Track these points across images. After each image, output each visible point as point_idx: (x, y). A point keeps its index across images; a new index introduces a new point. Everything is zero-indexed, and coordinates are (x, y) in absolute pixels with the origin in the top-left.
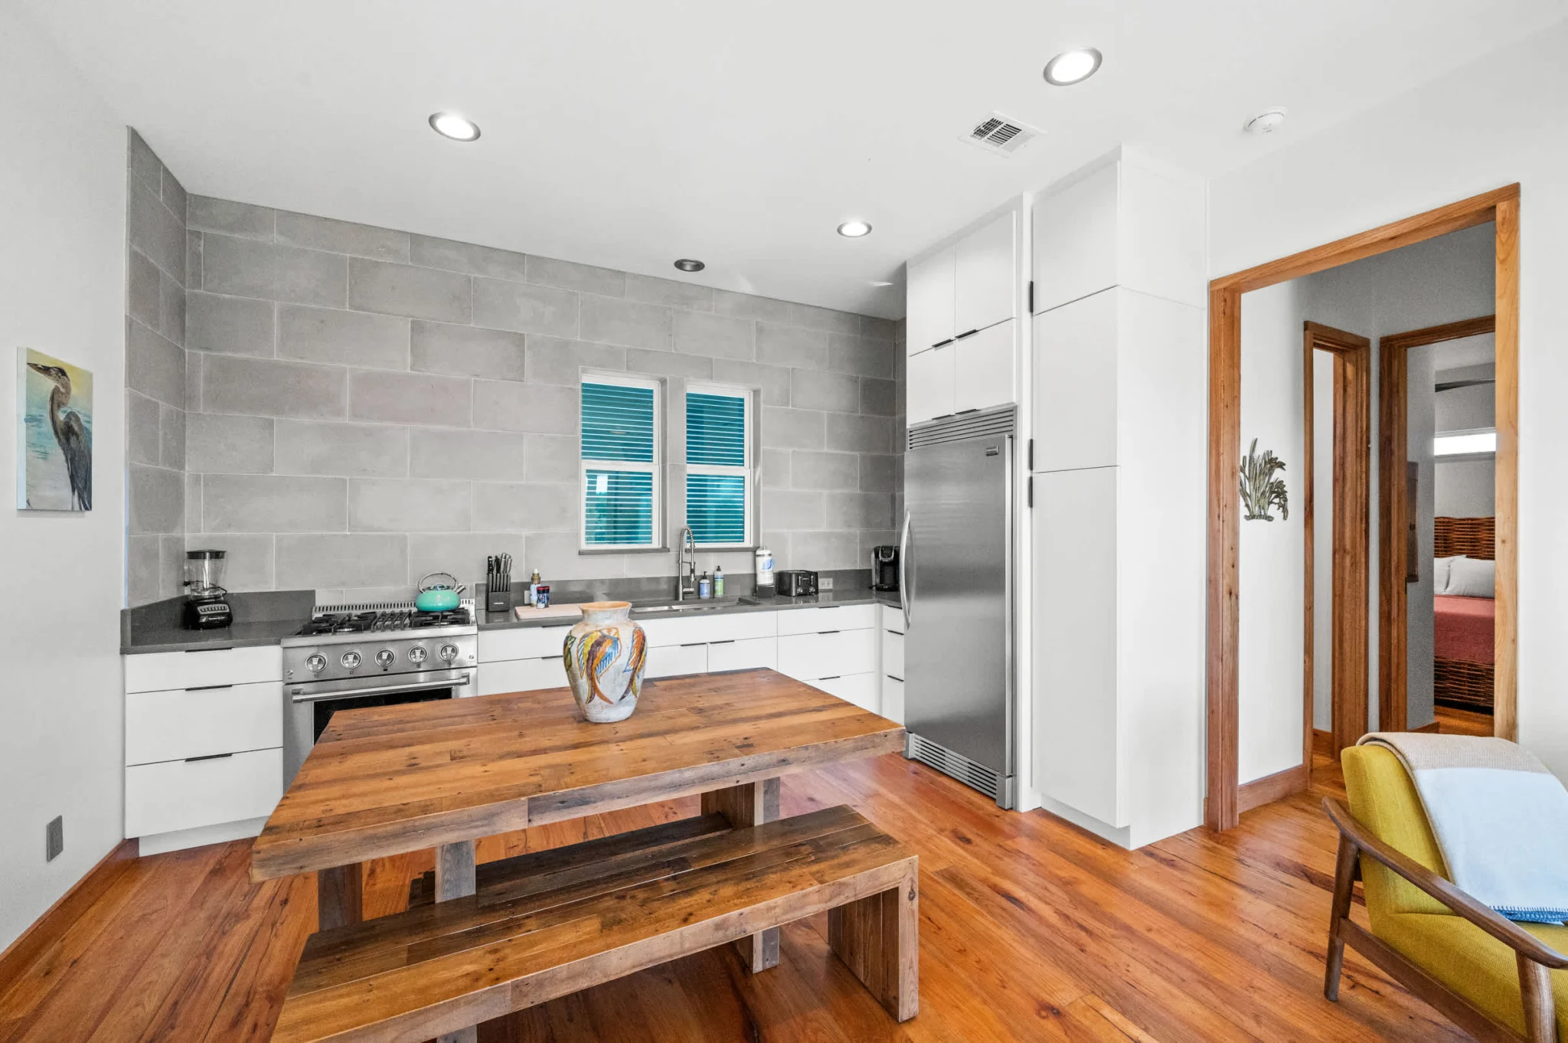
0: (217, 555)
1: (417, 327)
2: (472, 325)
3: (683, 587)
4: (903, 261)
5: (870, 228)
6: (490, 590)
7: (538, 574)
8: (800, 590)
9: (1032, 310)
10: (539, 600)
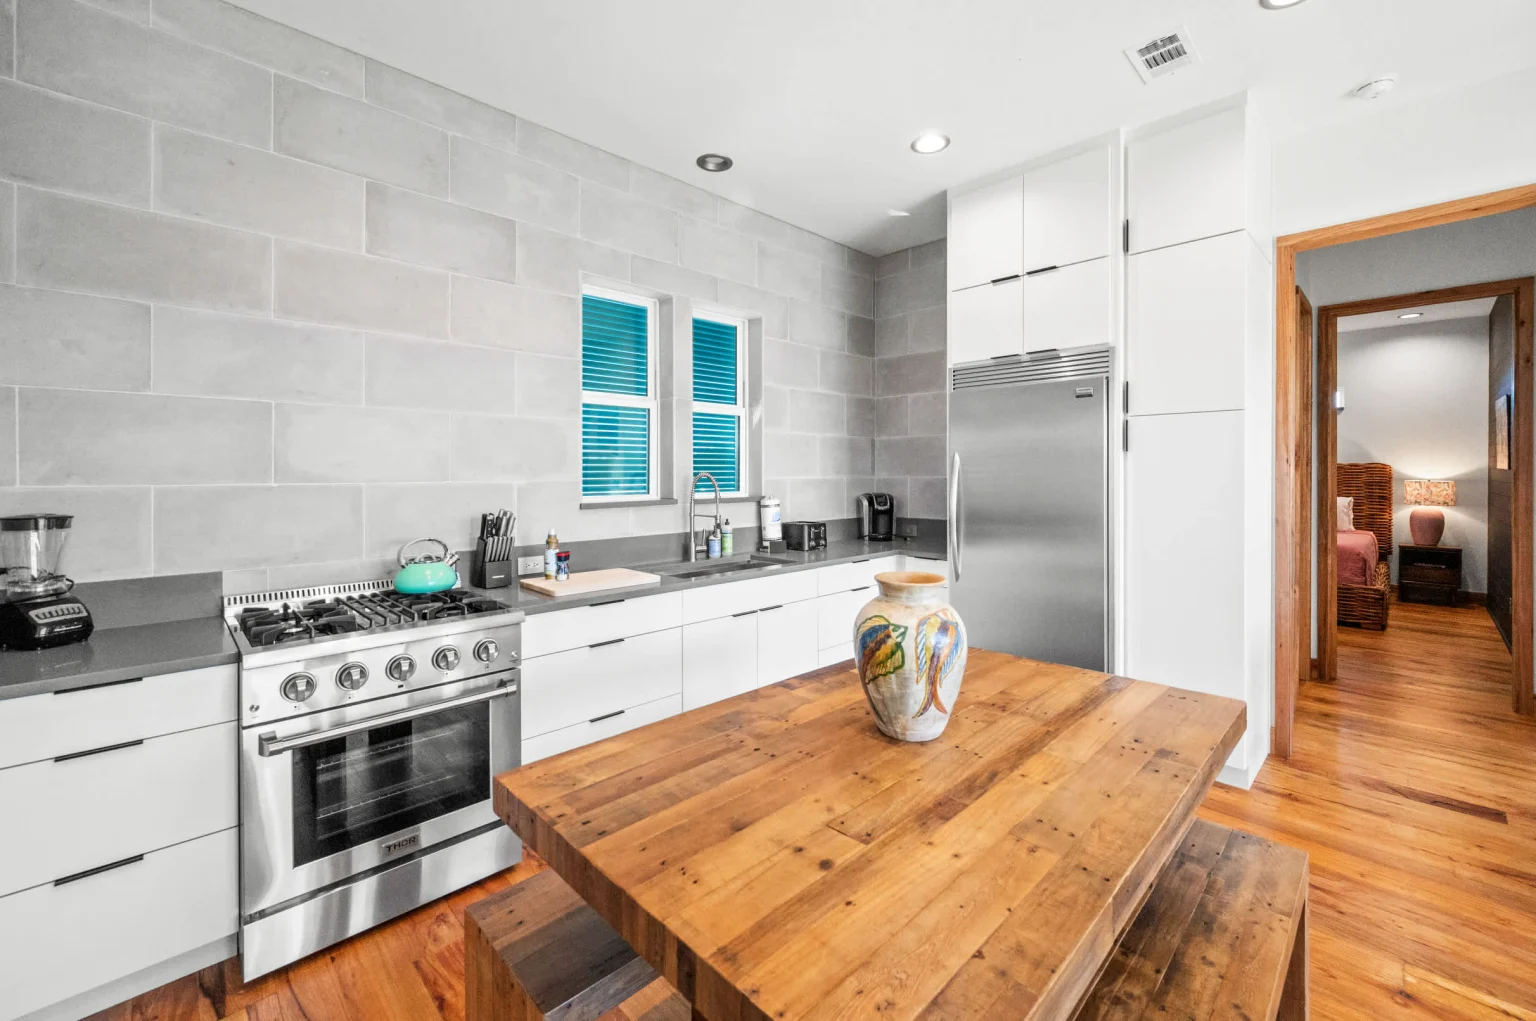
0: (59, 522)
1: (375, 191)
2: (449, 200)
3: (696, 545)
4: (944, 189)
5: (948, 141)
6: (487, 559)
7: (555, 536)
8: (813, 543)
9: (1126, 248)
10: (559, 570)
